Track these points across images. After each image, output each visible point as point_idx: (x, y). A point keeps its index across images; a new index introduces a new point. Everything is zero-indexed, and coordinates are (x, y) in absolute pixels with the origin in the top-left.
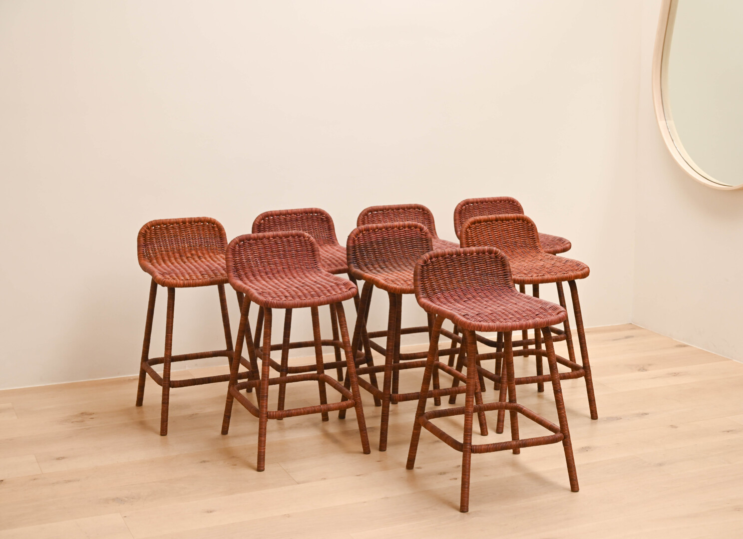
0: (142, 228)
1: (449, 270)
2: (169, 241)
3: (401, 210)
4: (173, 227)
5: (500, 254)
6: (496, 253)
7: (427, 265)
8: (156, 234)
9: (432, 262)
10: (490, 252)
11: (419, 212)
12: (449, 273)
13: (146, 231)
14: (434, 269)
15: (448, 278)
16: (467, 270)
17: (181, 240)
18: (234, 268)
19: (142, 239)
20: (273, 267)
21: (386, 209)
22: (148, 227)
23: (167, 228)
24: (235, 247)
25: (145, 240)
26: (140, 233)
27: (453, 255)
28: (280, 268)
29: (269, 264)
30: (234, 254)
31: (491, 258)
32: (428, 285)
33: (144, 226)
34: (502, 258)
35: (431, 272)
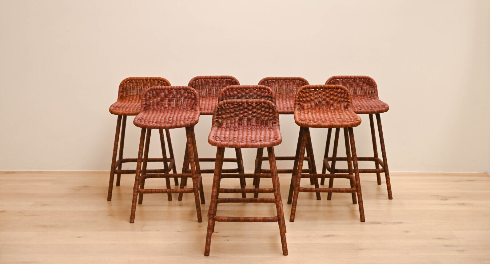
0: (122, 82)
1: (235, 112)
2: (136, 90)
3: (287, 81)
4: (140, 82)
5: (271, 105)
6: (269, 104)
7: (222, 108)
8: (129, 85)
9: (225, 106)
10: (265, 103)
11: (300, 82)
12: (235, 114)
13: (124, 83)
14: (226, 111)
15: (234, 116)
16: (248, 113)
17: (143, 90)
18: (145, 105)
19: (121, 88)
20: (167, 106)
21: (277, 79)
22: (125, 81)
23: (136, 82)
24: (147, 93)
25: (123, 89)
26: (121, 84)
27: (239, 103)
28: (170, 107)
29: (165, 105)
30: (146, 98)
31: (265, 107)
32: (220, 120)
33: (123, 81)
34: (273, 107)
35: (224, 112)
